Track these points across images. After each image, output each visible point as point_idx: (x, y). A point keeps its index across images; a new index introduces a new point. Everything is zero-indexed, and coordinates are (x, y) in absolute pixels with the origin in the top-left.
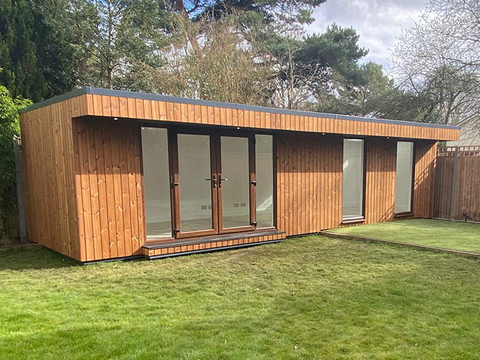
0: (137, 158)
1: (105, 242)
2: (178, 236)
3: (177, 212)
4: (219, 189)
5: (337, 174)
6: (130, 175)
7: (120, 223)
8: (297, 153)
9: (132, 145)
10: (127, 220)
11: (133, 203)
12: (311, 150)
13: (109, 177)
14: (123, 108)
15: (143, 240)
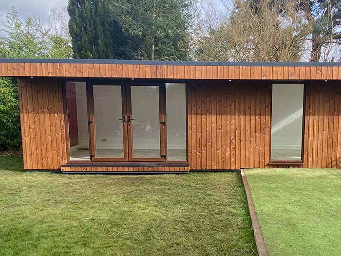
0: (61, 102)
1: (40, 159)
2: (93, 160)
3: (92, 142)
4: (129, 126)
5: (262, 117)
6: (56, 114)
7: (49, 146)
8: (211, 98)
9: (57, 94)
10: (55, 145)
11: (58, 134)
12: (228, 96)
13: (42, 116)
14: (21, 70)
15: (66, 160)
